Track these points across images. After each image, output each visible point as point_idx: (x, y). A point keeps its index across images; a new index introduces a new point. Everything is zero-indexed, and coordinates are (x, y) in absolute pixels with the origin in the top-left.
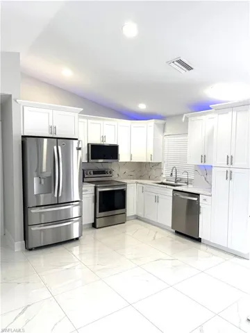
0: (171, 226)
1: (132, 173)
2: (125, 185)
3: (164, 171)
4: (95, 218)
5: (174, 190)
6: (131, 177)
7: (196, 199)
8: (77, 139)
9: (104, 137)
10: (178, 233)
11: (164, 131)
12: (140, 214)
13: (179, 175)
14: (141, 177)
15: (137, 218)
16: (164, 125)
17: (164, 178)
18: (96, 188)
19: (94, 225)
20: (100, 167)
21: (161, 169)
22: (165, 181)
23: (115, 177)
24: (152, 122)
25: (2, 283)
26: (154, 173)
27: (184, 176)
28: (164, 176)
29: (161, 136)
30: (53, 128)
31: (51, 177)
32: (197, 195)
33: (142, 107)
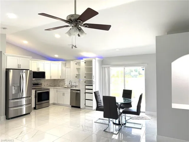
0: (70, 104)
1: (51, 84)
2: (49, 89)
3: (66, 83)
4: (36, 105)
5: (71, 90)
6: (50, 86)
7: (79, 92)
8: (29, 70)
9: (38, 68)
10: (72, 106)
11: (66, 66)
12: (56, 102)
13: (73, 84)
14: (55, 86)
15: (54, 104)
16: (66, 63)
17: (66, 86)
18: (36, 91)
19: (35, 108)
20: (36, 82)
21: (64, 82)
22: (66, 87)
23: (43, 86)
24: (60, 62)
25: (1, 130)
26: (61, 83)
27: (75, 84)
28: (66, 85)
29: (64, 68)
30: (19, 65)
31: (19, 86)
32: (79, 90)
33: (56, 56)
